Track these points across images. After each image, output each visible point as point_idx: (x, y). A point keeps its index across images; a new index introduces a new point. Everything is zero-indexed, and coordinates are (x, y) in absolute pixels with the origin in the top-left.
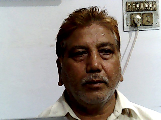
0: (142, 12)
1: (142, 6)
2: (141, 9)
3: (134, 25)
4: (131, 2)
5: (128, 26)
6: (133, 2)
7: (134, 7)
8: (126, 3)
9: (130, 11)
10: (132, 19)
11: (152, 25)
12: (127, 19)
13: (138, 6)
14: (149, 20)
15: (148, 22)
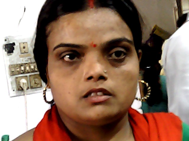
0: (28, 75)
1: (28, 68)
2: (26, 71)
3: (20, 89)
4: (14, 65)
5: (14, 90)
6: (17, 65)
7: (18, 70)
8: (8, 66)
9: (14, 75)
10: (18, 83)
11: (41, 87)
12: (12, 83)
13: (22, 68)
14: (36, 82)
15: (36, 84)
